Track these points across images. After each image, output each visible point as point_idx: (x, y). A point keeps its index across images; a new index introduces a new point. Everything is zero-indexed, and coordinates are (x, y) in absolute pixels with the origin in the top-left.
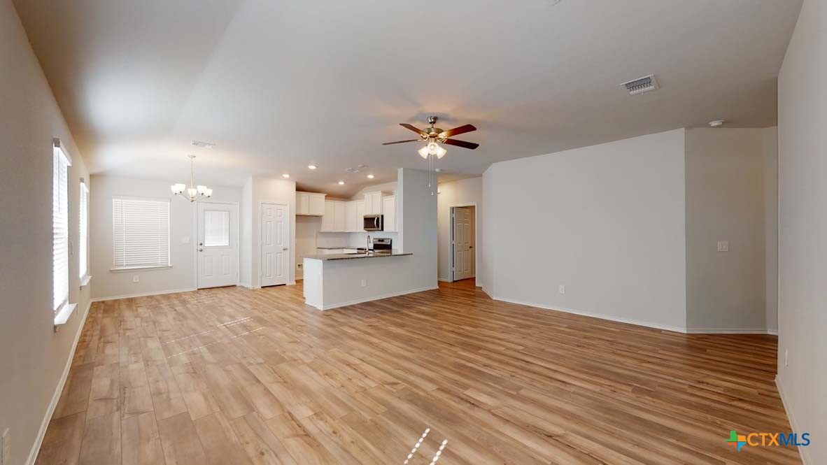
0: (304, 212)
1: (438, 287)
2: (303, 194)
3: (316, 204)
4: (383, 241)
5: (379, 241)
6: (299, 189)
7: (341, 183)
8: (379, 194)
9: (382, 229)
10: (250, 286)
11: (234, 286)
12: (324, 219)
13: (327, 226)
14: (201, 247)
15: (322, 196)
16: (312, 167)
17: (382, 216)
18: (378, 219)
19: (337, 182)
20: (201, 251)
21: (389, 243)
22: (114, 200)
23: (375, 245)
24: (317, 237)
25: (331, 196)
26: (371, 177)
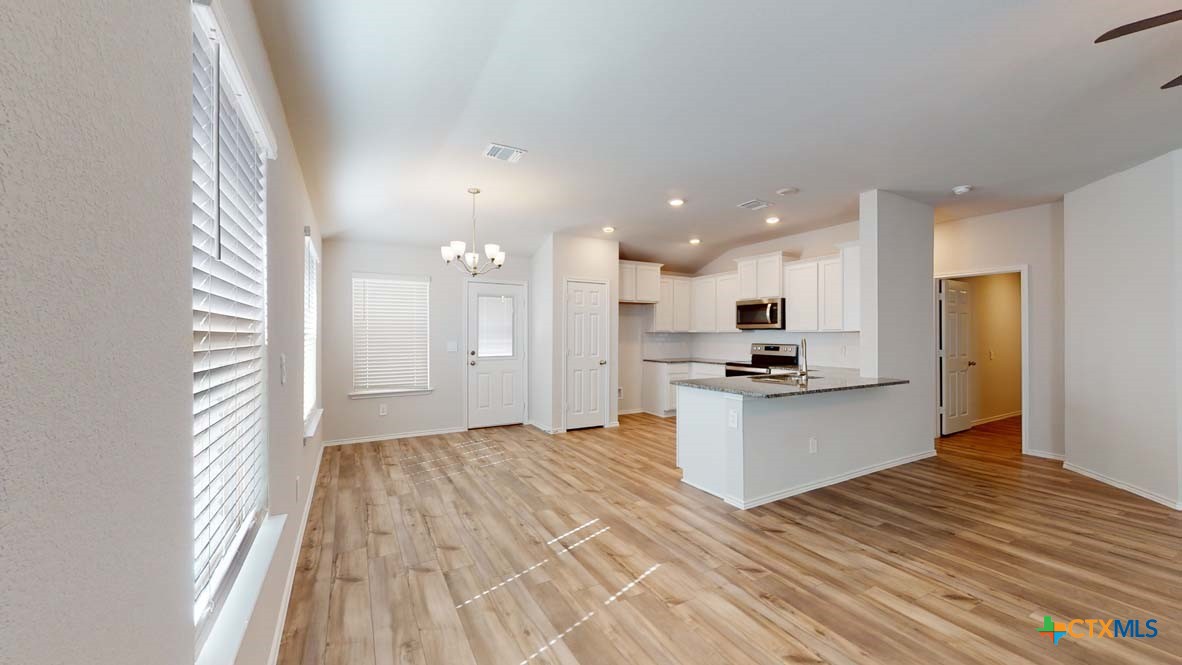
0: (629, 298)
1: (935, 454)
2: (630, 265)
3: (649, 282)
4: (776, 349)
5: (767, 348)
6: (623, 256)
7: (695, 242)
8: (777, 258)
9: (783, 327)
10: (547, 426)
11: (520, 425)
12: (658, 309)
13: (662, 321)
14: (472, 358)
15: (657, 268)
16: (677, 203)
17: (783, 301)
18: (774, 305)
19: (687, 241)
20: (473, 364)
21: (794, 355)
22: (354, 280)
23: (754, 357)
24: (642, 342)
25: (669, 269)
26: (772, 221)
